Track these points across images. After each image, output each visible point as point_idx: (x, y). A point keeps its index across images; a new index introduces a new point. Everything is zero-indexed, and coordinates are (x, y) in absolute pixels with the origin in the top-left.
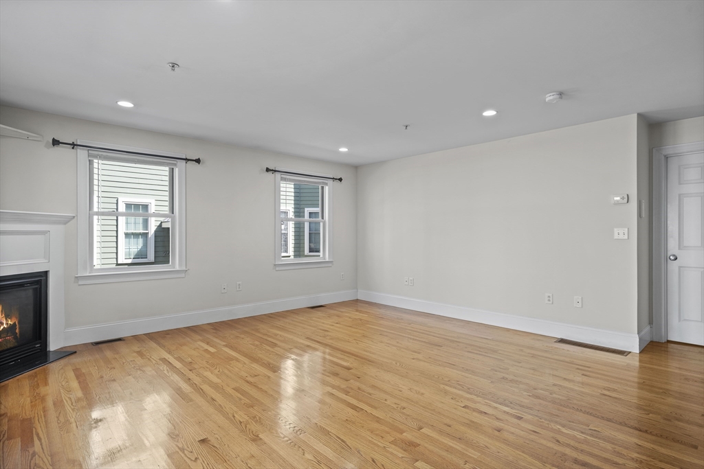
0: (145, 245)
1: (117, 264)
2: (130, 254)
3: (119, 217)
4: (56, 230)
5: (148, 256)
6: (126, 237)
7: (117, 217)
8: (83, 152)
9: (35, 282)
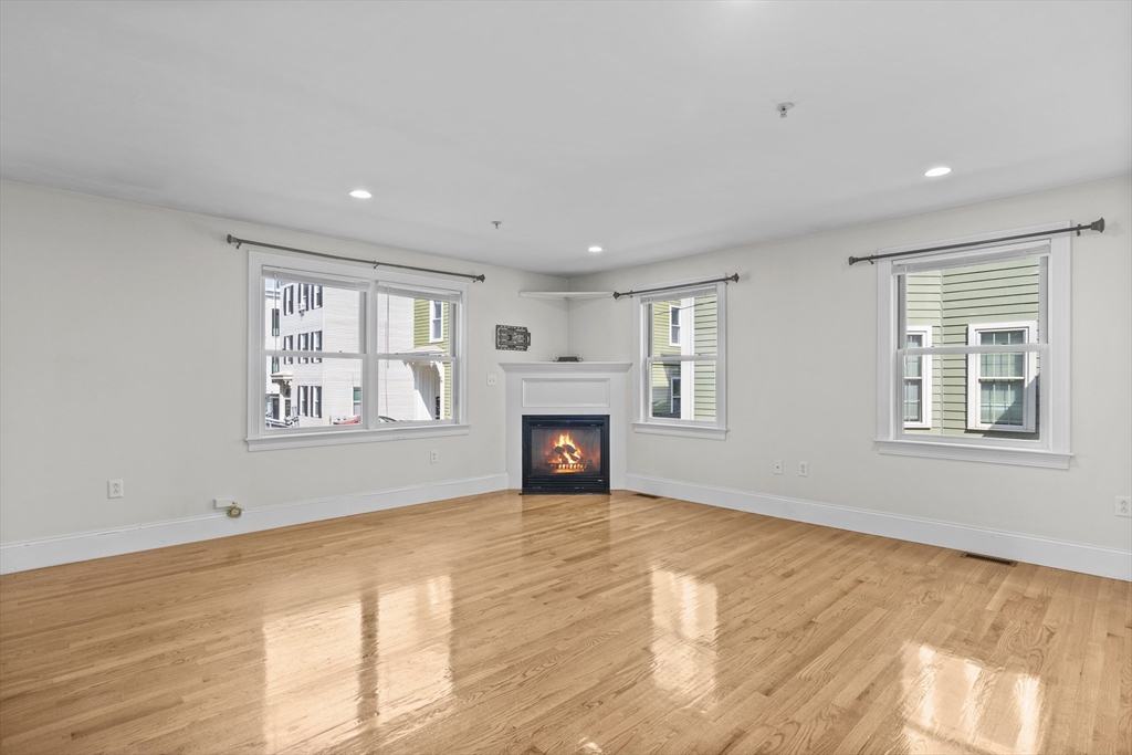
0: (1019, 401)
1: (968, 431)
2: (991, 417)
3: (969, 355)
4: (616, 378)
5: (1024, 422)
6: (982, 388)
7: (967, 356)
8: (636, 298)
9: (600, 424)
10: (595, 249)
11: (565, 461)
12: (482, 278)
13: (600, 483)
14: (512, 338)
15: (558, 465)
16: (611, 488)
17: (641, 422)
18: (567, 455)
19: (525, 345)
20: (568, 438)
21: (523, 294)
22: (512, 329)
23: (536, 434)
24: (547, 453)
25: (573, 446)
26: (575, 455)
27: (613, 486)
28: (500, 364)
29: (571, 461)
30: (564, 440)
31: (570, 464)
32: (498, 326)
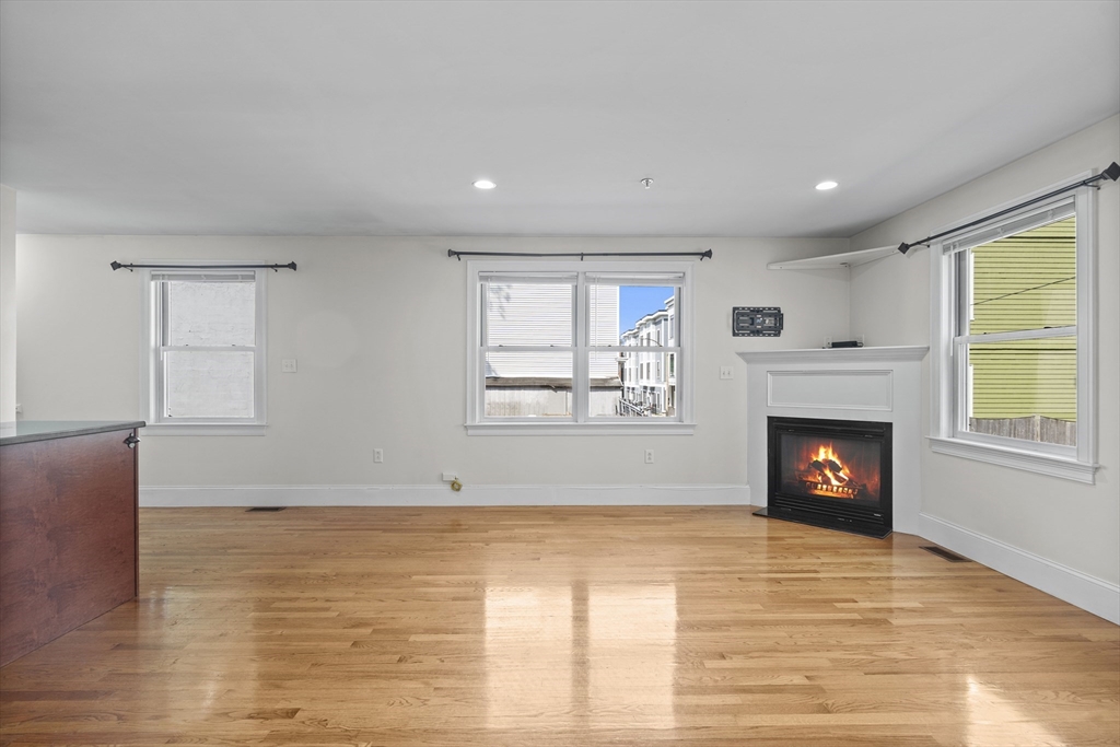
4: (903, 371)
8: (936, 247)
9: (878, 435)
10: (826, 186)
11: (827, 481)
12: (708, 254)
13: (877, 519)
14: (754, 322)
15: (816, 484)
16: (896, 528)
17: (944, 436)
18: (828, 473)
19: (777, 330)
20: (830, 451)
21: (773, 267)
22: (757, 311)
23: (786, 440)
24: (802, 467)
25: (838, 462)
26: (841, 474)
27: (898, 525)
28: (741, 354)
29: (834, 482)
30: (824, 454)
31: (834, 485)
32: (735, 309)
